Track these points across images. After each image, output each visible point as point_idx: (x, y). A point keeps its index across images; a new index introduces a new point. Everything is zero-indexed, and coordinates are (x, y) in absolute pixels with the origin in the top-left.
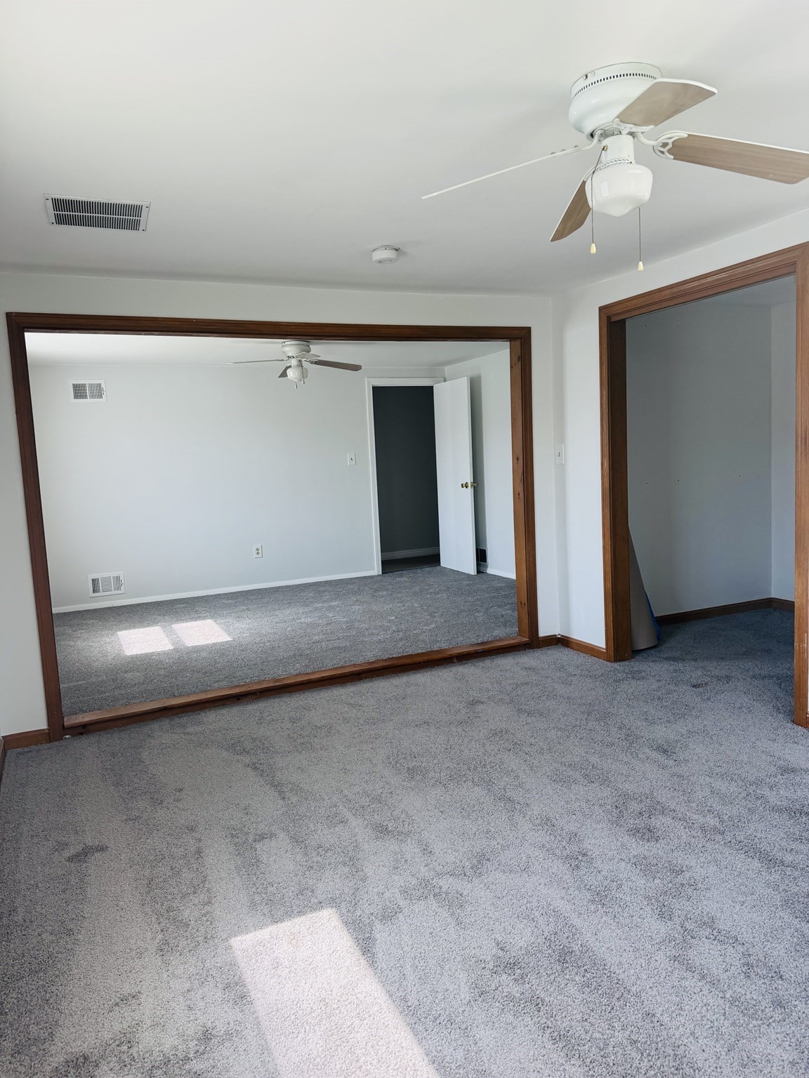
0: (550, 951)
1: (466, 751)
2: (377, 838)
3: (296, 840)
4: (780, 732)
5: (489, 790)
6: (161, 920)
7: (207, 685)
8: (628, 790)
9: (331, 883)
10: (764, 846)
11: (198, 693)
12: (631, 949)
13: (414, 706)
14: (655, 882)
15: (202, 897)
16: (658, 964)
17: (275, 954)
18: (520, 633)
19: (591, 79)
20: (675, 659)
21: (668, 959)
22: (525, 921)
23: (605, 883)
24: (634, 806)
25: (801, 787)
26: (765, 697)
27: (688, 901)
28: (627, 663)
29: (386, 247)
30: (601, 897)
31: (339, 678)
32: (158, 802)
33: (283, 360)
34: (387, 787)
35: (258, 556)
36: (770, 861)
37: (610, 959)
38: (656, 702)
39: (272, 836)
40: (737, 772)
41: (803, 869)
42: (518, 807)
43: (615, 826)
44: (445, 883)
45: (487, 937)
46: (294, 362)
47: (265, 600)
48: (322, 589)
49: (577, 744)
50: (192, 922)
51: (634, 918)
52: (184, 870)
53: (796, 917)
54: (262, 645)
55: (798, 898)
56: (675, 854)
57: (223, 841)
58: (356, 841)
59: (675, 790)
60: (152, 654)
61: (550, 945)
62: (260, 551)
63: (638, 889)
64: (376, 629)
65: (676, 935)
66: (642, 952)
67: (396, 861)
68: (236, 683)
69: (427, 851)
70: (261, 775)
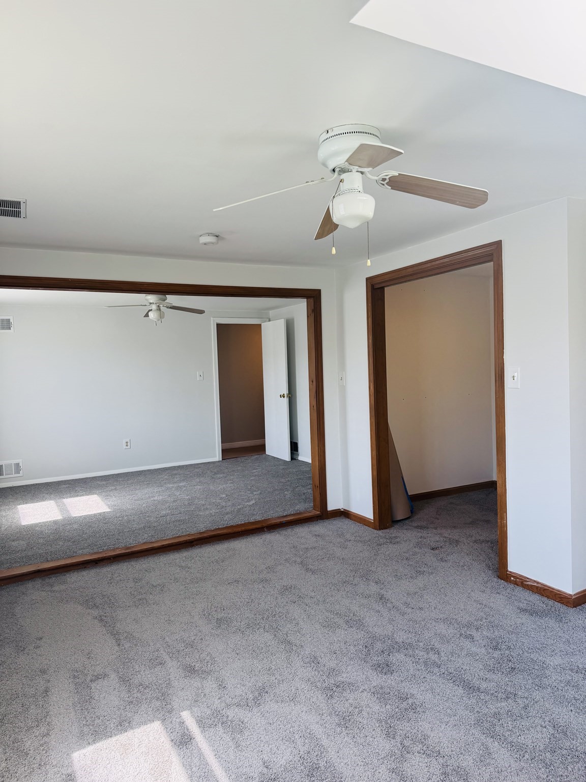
0: (302, 768)
1: (263, 604)
2: (185, 677)
3: (124, 680)
4: (489, 585)
5: (275, 635)
6: (7, 750)
7: (74, 552)
8: (376, 633)
9: (145, 715)
10: (467, 677)
11: (66, 558)
12: (363, 764)
13: (229, 568)
14: (387, 707)
15: (42, 730)
16: (380, 775)
17: (93, 778)
18: (314, 508)
19: (330, 134)
20: (421, 527)
21: (388, 771)
22: (288, 743)
23: (350, 710)
24: (379, 646)
25: (498, 628)
26: (481, 558)
27: (408, 723)
28: (387, 531)
29: (209, 234)
30: (345, 721)
31: (175, 545)
32: (21, 649)
33: (146, 305)
34: (200, 634)
35: (127, 447)
36: (471, 688)
37: (346, 773)
38: (405, 562)
39: (105, 676)
40: (455, 617)
41: (492, 694)
42: (294, 648)
43: (363, 662)
44: (231, 713)
45: (257, 757)
46: (154, 307)
47: (129, 482)
48: (175, 472)
49: (344, 596)
50: (31, 752)
51: (368, 738)
52: (32, 707)
53: (484, 734)
54: (120, 519)
55: (487, 718)
56: (403, 684)
57: (66, 681)
58: (169, 679)
59: (410, 632)
60: (36, 525)
61: (303, 763)
62: (129, 444)
63: (374, 713)
64: (210, 505)
65: (396, 751)
66: (370, 766)
67: (197, 695)
68: (96, 550)
69: (222, 686)
70: (105, 626)
